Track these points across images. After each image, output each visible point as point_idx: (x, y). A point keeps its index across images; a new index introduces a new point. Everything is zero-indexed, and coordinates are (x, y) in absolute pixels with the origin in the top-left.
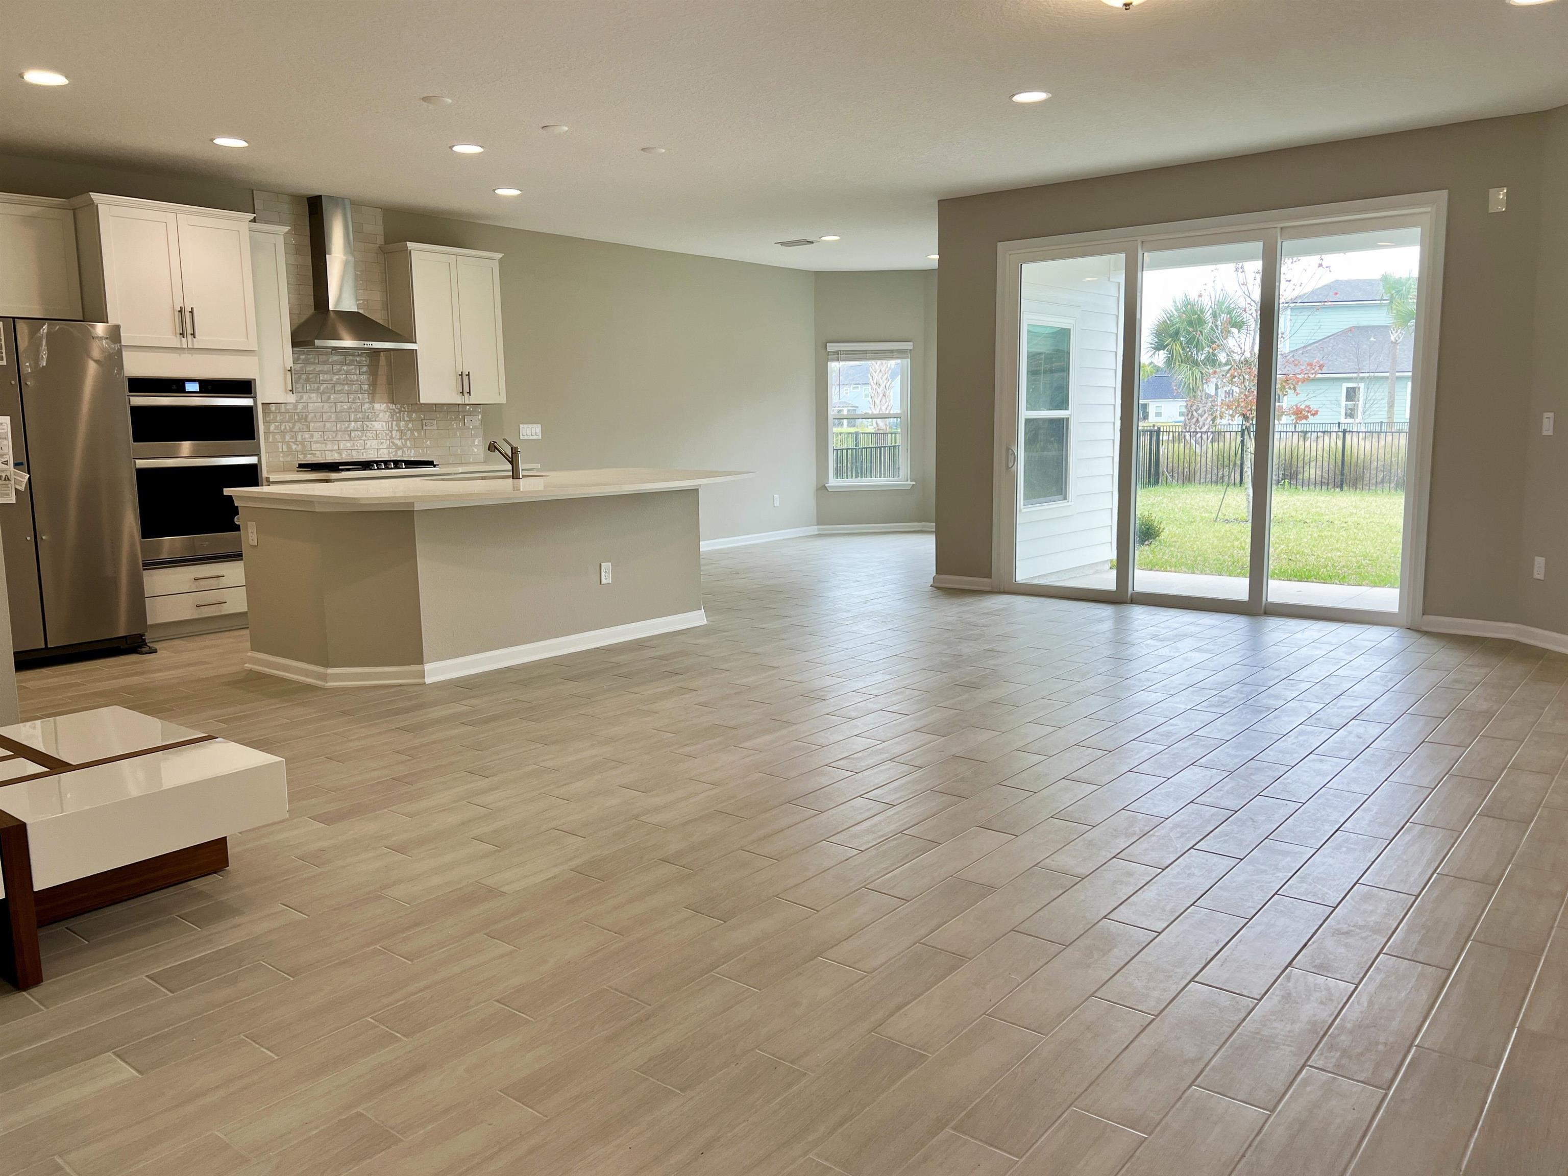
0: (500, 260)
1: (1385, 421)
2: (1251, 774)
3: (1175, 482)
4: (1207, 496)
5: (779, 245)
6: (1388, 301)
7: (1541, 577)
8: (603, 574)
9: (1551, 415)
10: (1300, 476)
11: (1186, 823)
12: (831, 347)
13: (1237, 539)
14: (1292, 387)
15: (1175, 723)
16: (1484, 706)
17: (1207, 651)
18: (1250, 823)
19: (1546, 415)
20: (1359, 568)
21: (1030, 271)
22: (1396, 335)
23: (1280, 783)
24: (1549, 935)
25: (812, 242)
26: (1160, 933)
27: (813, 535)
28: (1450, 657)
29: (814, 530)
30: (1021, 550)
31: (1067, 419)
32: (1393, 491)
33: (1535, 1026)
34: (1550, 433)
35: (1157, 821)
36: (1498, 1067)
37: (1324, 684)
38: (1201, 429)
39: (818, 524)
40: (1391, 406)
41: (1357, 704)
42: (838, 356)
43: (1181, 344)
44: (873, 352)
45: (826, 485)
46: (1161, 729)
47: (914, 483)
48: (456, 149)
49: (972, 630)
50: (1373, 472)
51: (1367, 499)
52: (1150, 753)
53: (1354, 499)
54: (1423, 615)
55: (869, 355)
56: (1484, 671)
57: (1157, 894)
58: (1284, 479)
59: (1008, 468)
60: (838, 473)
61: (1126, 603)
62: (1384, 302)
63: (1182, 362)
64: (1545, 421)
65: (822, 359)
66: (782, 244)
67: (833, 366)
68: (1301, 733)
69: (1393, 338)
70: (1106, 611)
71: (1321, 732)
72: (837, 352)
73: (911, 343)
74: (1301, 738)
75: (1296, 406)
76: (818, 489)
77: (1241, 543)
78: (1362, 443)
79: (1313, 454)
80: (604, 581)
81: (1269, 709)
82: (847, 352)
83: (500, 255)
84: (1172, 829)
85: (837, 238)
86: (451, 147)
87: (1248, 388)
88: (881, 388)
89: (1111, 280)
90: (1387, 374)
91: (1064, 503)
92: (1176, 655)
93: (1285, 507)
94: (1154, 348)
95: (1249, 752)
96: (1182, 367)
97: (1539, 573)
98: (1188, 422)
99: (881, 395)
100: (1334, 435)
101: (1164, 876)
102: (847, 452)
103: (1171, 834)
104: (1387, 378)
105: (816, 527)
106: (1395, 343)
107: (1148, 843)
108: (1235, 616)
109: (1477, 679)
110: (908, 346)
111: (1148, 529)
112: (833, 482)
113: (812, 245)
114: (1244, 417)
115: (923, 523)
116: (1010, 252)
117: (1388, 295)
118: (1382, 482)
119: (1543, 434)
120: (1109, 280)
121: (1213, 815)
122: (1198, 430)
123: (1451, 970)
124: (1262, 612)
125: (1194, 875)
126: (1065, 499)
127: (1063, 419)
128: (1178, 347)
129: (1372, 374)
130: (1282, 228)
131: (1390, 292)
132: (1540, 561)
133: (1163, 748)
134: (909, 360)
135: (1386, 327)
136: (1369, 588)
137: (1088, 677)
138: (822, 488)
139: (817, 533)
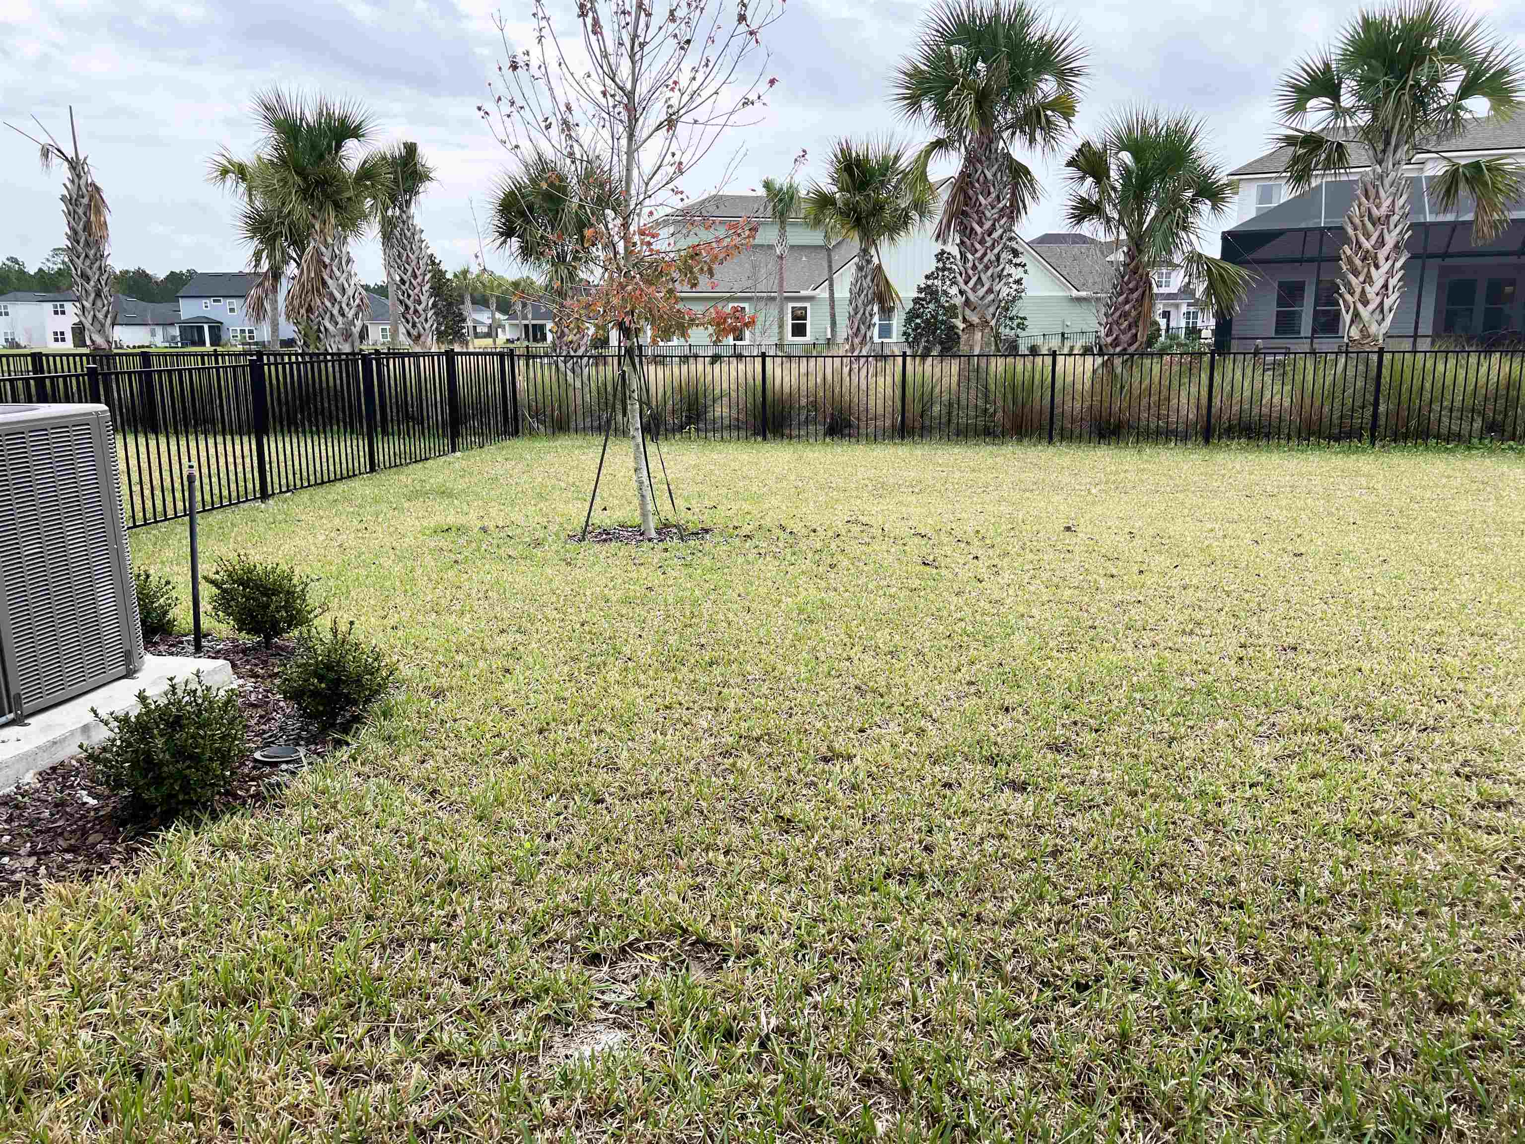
32: (820, 437)
38: (575, 351)
58: (689, 424)
69: (778, 252)
79: (725, 386)
88: (92, 283)
94: (502, 234)
98: (557, 342)
99: (93, 295)
104: (774, 299)
114: (620, 329)
118: (807, 422)
122: (572, 353)
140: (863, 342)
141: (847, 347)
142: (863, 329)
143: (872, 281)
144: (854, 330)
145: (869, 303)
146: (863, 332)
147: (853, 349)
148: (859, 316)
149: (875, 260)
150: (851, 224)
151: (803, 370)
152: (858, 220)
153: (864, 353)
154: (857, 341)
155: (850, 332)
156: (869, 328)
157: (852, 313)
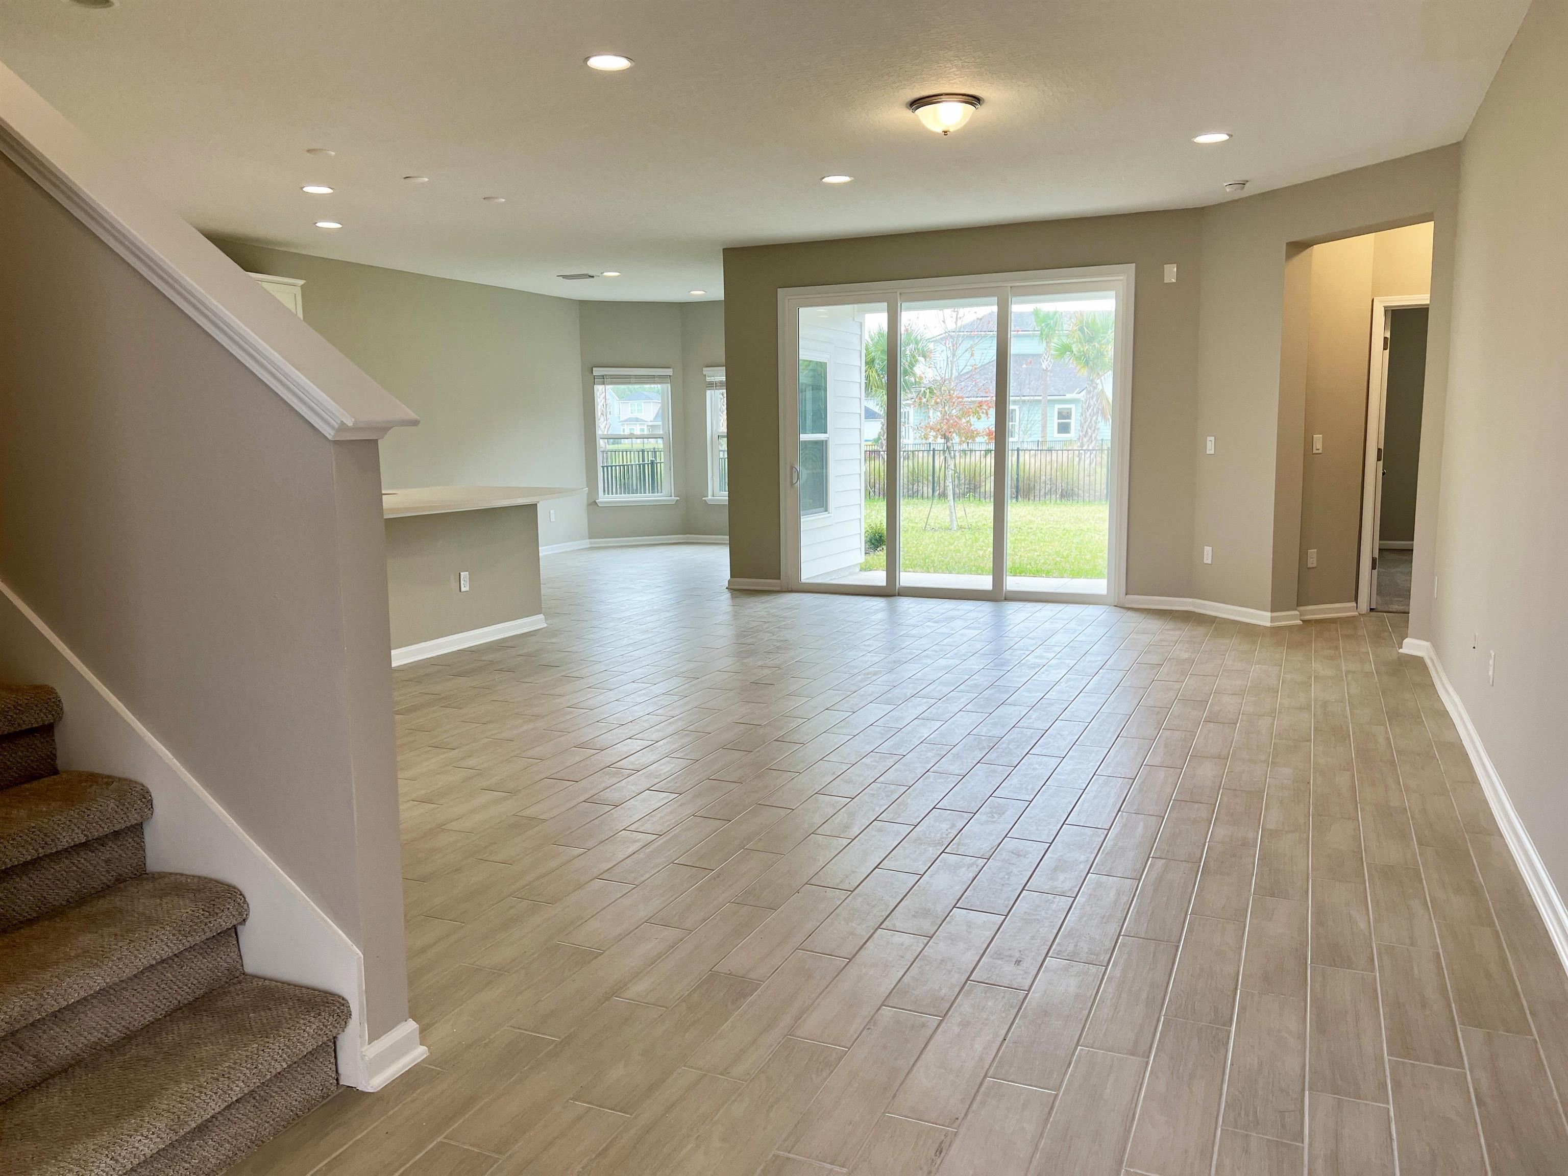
0: (302, 287)
1: (1040, 440)
2: (1046, 707)
3: (877, 497)
4: (908, 509)
5: (561, 278)
6: (1039, 332)
7: (1209, 562)
8: (462, 582)
9: (1213, 438)
10: (982, 490)
11: (1016, 739)
12: (597, 372)
13: (952, 544)
14: (985, 411)
15: (977, 678)
16: (1186, 656)
17: (975, 628)
18: (1059, 736)
19: (1209, 438)
20: (1056, 564)
21: (805, 313)
22: (1046, 363)
23: (1068, 712)
24: (1266, 782)
25: (593, 277)
26: (1031, 802)
27: (586, 548)
28: (1154, 625)
29: (586, 543)
30: (805, 554)
31: (826, 441)
33: (1271, 826)
34: (1212, 452)
35: (996, 740)
36: (1256, 847)
37: (1071, 647)
39: (590, 538)
40: (1044, 427)
41: (1099, 658)
42: (603, 380)
43: (877, 371)
44: (636, 376)
45: (597, 501)
46: (969, 682)
47: (678, 498)
48: (305, 189)
49: (785, 621)
50: (1043, 485)
51: (1040, 508)
52: (968, 699)
53: (1029, 509)
54: (1126, 594)
55: (632, 380)
56: (1178, 633)
57: (1019, 781)
59: (792, 484)
60: (606, 491)
61: (894, 596)
62: (1035, 332)
63: (878, 387)
64: (1209, 444)
65: (589, 381)
66: (564, 277)
67: (599, 389)
68: (1069, 680)
69: (1044, 366)
70: (879, 603)
71: (1082, 679)
72: (603, 376)
73: (671, 370)
74: (1069, 683)
75: (988, 428)
76: (588, 505)
77: (955, 547)
78: (1033, 460)
80: (463, 589)
81: (1039, 665)
82: (613, 377)
83: (302, 282)
84: (1009, 744)
85: (617, 274)
86: (302, 188)
87: (948, 412)
89: (855, 320)
90: (1040, 398)
91: (826, 515)
92: (954, 632)
93: (976, 517)
95: (1038, 694)
96: (878, 392)
97: (1208, 559)
100: (978, 453)
101: (1017, 771)
102: (612, 468)
103: (1010, 746)
104: (1040, 401)
105: (588, 541)
106: (1046, 370)
107: (997, 752)
108: (984, 602)
109: (1176, 638)
110: (669, 372)
111: (881, 537)
112: (603, 498)
113: (592, 279)
115: (688, 535)
116: (789, 297)
117: (1039, 327)
119: (1208, 453)
120: (854, 320)
121: (1032, 734)
123: (1216, 804)
124: (1003, 598)
125: (1036, 768)
126: (826, 511)
127: (823, 441)
128: (874, 374)
129: (1032, 398)
130: (1011, 287)
131: (1041, 325)
132: (1208, 550)
133: (977, 695)
134: (669, 385)
135: (1039, 356)
136: (1069, 579)
137: (895, 650)
138: (593, 504)
139: (589, 546)
140: (1090, 440)
141: (1079, 444)
142: (1090, 432)
143: (1097, 400)
144: (1084, 433)
145: (1094, 415)
146: (1090, 434)
147: (1082, 445)
148: (1087, 423)
149: (1100, 387)
150: (1083, 365)
151: (1048, 459)
152: (1087, 363)
153: (1091, 448)
154: (1085, 440)
155: (1081, 434)
156: (1094, 431)
157: (1083, 421)
